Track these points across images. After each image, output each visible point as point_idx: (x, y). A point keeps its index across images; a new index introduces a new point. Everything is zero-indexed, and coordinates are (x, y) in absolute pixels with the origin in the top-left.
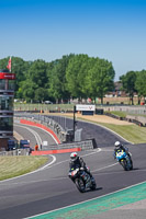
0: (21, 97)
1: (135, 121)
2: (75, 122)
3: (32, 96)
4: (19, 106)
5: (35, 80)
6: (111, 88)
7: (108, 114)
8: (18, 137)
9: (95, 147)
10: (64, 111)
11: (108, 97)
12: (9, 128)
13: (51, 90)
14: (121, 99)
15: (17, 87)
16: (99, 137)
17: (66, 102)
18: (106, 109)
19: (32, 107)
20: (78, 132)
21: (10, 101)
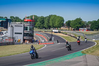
0: (36, 27)
1: (70, 35)
2: (52, 35)
3: (39, 27)
4: (35, 30)
5: (41, 22)
6: (63, 25)
7: (62, 33)
8: (35, 39)
9: (58, 42)
10: (49, 31)
11: (62, 28)
12: (32, 36)
13: (45, 25)
14: (66, 29)
15: (35, 24)
16: (59, 39)
17: (49, 29)
18: (61, 31)
19: (40, 30)
20: (53, 38)
21: (33, 28)
